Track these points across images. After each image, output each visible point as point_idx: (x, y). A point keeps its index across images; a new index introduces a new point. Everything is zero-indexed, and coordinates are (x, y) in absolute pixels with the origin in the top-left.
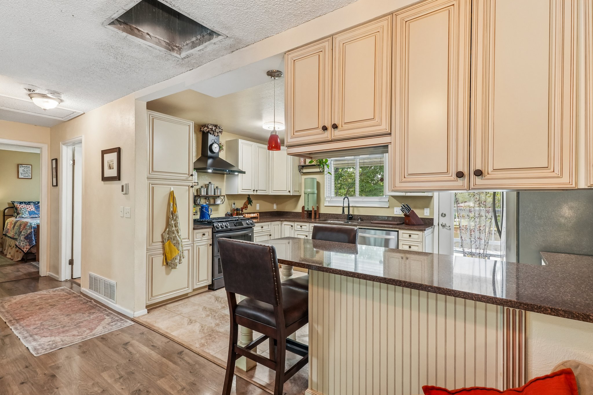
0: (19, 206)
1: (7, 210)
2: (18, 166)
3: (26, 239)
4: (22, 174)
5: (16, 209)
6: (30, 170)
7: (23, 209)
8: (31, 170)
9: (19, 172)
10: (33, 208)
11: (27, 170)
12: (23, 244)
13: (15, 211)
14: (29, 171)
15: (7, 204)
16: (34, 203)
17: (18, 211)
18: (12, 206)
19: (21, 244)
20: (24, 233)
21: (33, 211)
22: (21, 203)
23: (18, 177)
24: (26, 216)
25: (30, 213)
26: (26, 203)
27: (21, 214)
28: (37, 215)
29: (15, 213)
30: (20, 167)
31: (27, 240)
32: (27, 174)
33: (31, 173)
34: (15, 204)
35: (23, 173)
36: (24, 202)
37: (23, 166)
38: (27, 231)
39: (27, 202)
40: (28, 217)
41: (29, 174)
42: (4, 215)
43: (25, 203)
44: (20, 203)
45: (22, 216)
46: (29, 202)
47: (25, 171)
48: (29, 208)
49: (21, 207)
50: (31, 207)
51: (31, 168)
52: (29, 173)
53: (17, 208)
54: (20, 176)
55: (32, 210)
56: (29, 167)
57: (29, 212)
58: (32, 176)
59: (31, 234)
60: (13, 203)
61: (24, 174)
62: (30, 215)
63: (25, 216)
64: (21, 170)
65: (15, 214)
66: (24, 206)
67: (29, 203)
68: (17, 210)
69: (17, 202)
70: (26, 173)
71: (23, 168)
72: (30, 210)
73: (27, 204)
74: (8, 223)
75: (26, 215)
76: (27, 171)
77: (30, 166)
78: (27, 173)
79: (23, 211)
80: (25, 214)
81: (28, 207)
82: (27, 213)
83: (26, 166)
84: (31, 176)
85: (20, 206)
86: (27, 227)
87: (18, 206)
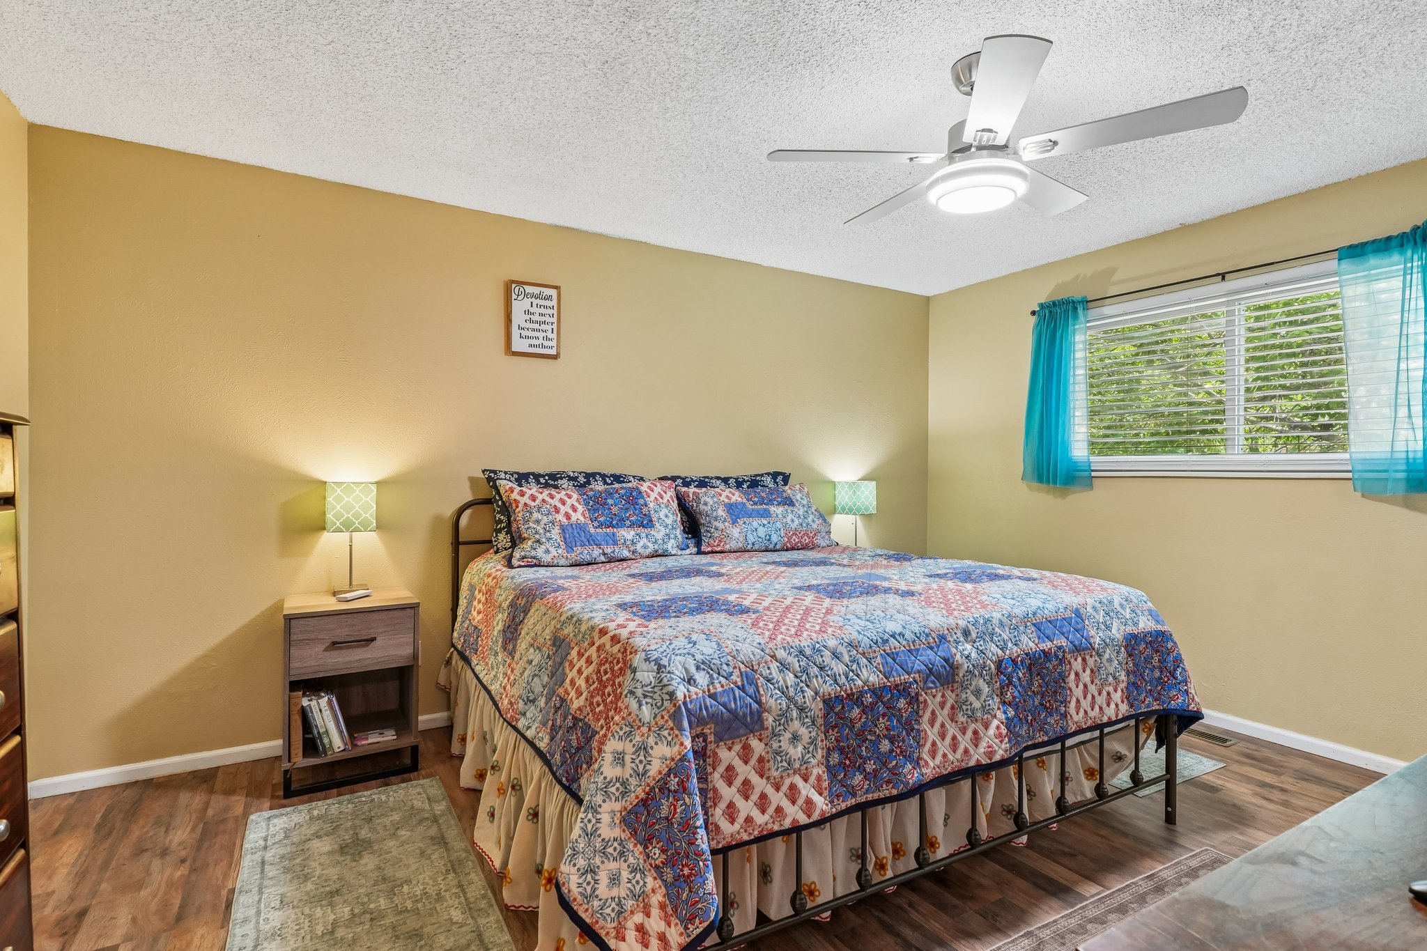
0: (518, 498)
1: (467, 513)
2: (509, 288)
3: (634, 833)
4: (524, 333)
5: (507, 509)
6: (551, 312)
7: (536, 515)
8: (555, 312)
9: (511, 321)
10: (580, 508)
11: (543, 311)
12: (614, 880)
13: (500, 521)
14: (548, 319)
15: (467, 484)
16: (571, 479)
17: (514, 526)
18: (485, 493)
19: (603, 890)
20: (618, 771)
21: (581, 528)
22: (522, 478)
23: (509, 351)
24: (554, 552)
25: (572, 535)
26: (542, 480)
27: (530, 543)
28: (599, 545)
29: (499, 531)
30: (514, 296)
31: (646, 842)
32: (541, 335)
33: (555, 326)
34: (504, 485)
35: (529, 325)
36: (533, 474)
37: (529, 289)
38: (643, 748)
39: (543, 476)
40: (562, 562)
41: (550, 335)
42: (457, 543)
43: (537, 477)
44: (517, 480)
45: (533, 553)
46: (553, 476)
47: (534, 318)
48: (563, 509)
49: (526, 499)
50: (569, 502)
51: (554, 303)
52: (549, 328)
53: (511, 504)
54: (519, 345)
55: (574, 517)
56: (549, 298)
57: (563, 529)
58: (558, 346)
59: (683, 787)
60: (491, 478)
61: (530, 334)
62: (569, 548)
63: (547, 551)
64: (519, 307)
65: (501, 536)
66: (540, 497)
67: (551, 480)
68: (509, 517)
69: (506, 473)
70: (536, 326)
71: (527, 301)
72: (568, 516)
73: (547, 485)
74: (472, 587)
75: (551, 550)
76: (542, 319)
77: (553, 292)
78: (543, 327)
79: (538, 522)
80: (549, 539)
81: (556, 502)
82: (555, 533)
83: (536, 290)
84: (554, 343)
85: (522, 494)
86: (634, 704)
87: (515, 496)
